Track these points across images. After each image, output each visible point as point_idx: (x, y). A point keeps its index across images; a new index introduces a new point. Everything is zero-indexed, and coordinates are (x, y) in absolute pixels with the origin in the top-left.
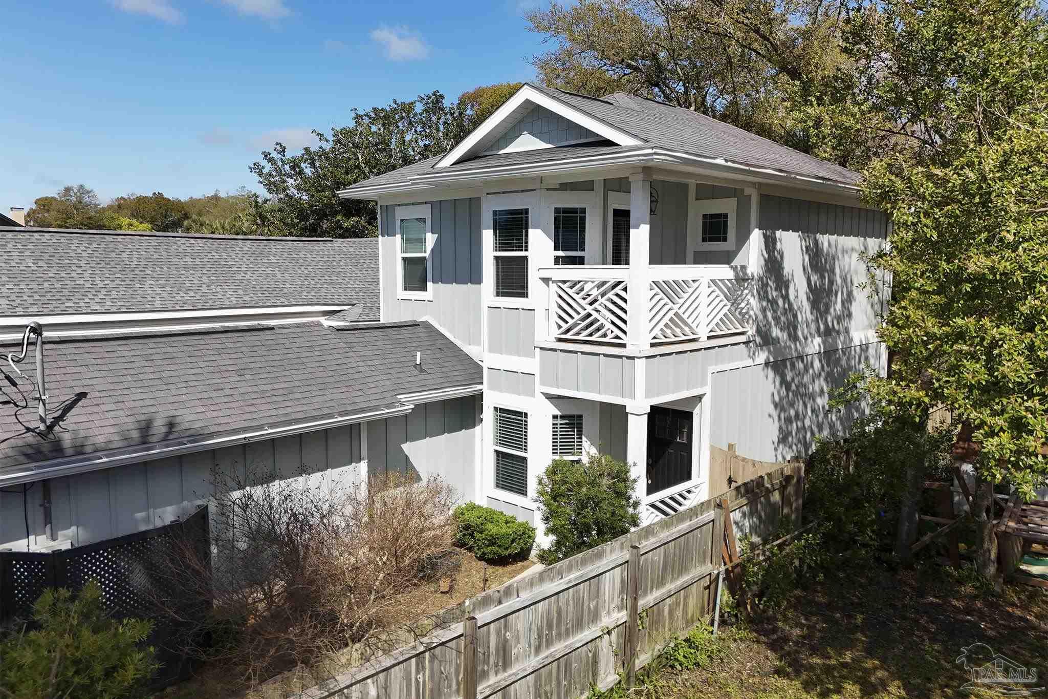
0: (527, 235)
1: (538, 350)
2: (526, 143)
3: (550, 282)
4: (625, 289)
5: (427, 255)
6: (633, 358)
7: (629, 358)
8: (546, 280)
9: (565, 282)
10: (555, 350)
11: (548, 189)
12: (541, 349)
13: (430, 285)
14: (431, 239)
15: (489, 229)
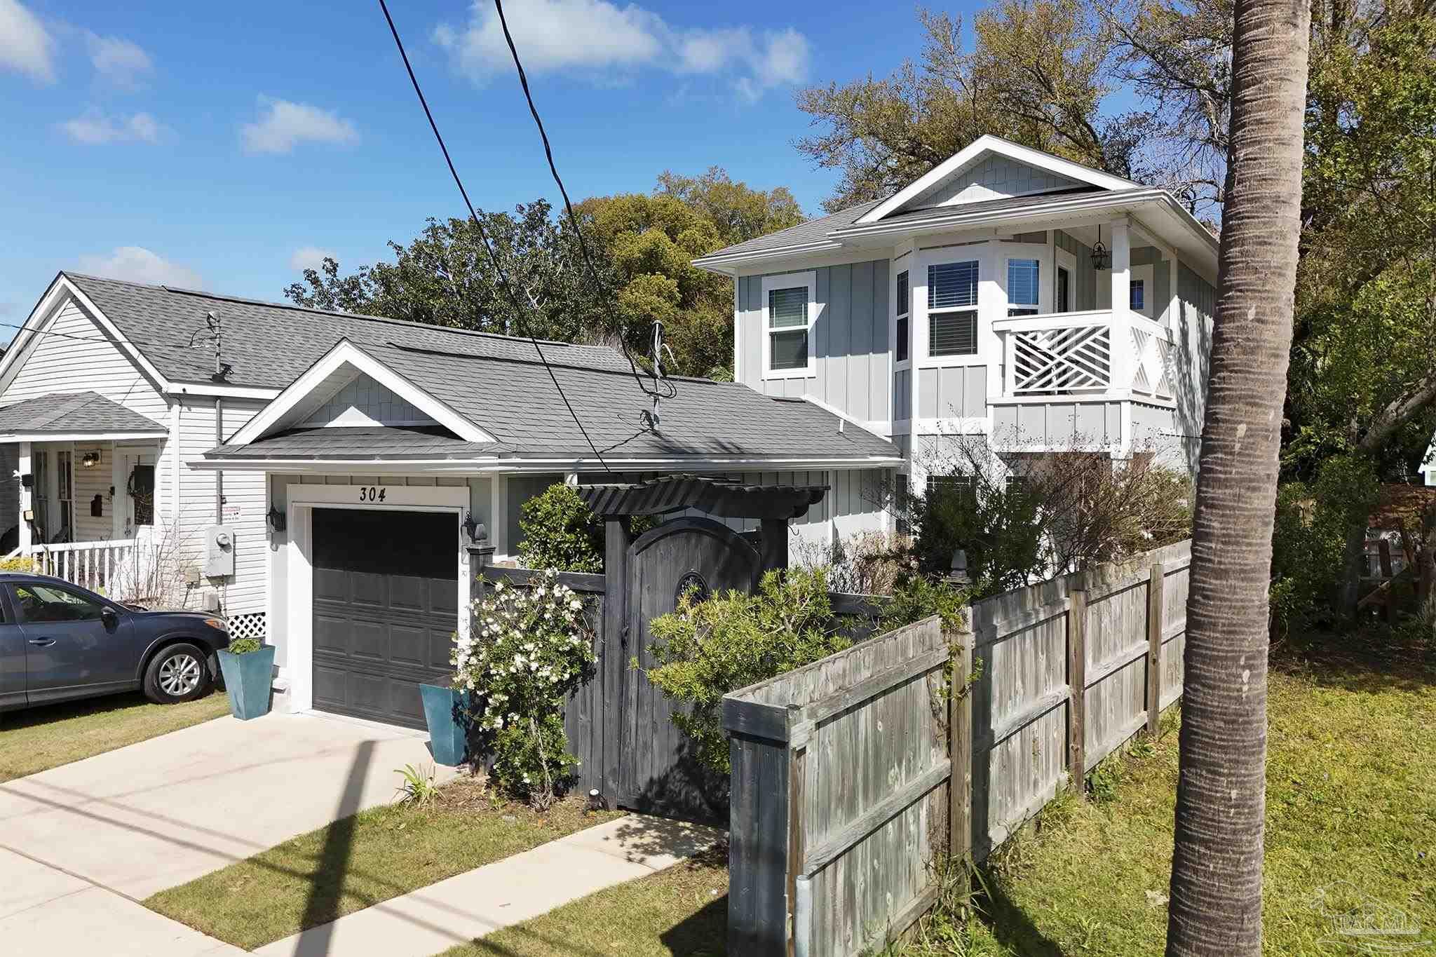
0: (976, 289)
1: (990, 408)
2: (975, 193)
3: (1007, 335)
4: (1106, 335)
5: (810, 326)
6: (1119, 402)
7: (1112, 403)
8: (1001, 334)
9: (1025, 334)
10: (1015, 405)
11: (1002, 241)
12: (995, 406)
13: (811, 360)
14: (814, 310)
15: (922, 285)
